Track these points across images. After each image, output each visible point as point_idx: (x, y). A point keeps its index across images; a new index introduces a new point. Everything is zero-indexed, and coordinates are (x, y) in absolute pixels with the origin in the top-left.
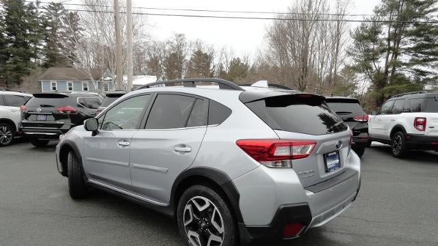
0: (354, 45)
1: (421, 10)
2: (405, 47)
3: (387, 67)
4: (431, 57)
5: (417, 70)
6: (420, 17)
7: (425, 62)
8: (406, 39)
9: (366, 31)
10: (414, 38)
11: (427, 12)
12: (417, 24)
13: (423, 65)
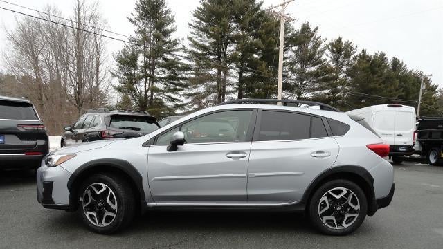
0: (117, 68)
1: (169, 47)
2: (158, 76)
3: (146, 91)
4: (177, 87)
5: (170, 97)
6: (167, 53)
7: (174, 91)
8: (158, 69)
9: (128, 57)
10: (164, 69)
11: (172, 51)
12: (165, 59)
13: (173, 93)
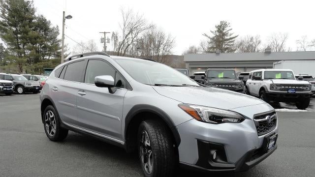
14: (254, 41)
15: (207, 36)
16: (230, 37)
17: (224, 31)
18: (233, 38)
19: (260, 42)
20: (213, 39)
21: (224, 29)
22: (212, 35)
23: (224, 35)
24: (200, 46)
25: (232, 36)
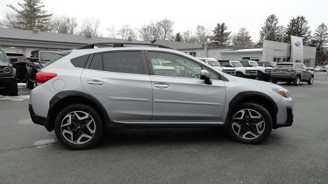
14: (71, 23)
15: (13, 8)
16: (44, 14)
17: (35, 7)
18: (47, 16)
19: (76, 25)
20: (21, 13)
21: (35, 5)
22: (21, 9)
23: (35, 10)
24: (6, 19)
25: (45, 14)
